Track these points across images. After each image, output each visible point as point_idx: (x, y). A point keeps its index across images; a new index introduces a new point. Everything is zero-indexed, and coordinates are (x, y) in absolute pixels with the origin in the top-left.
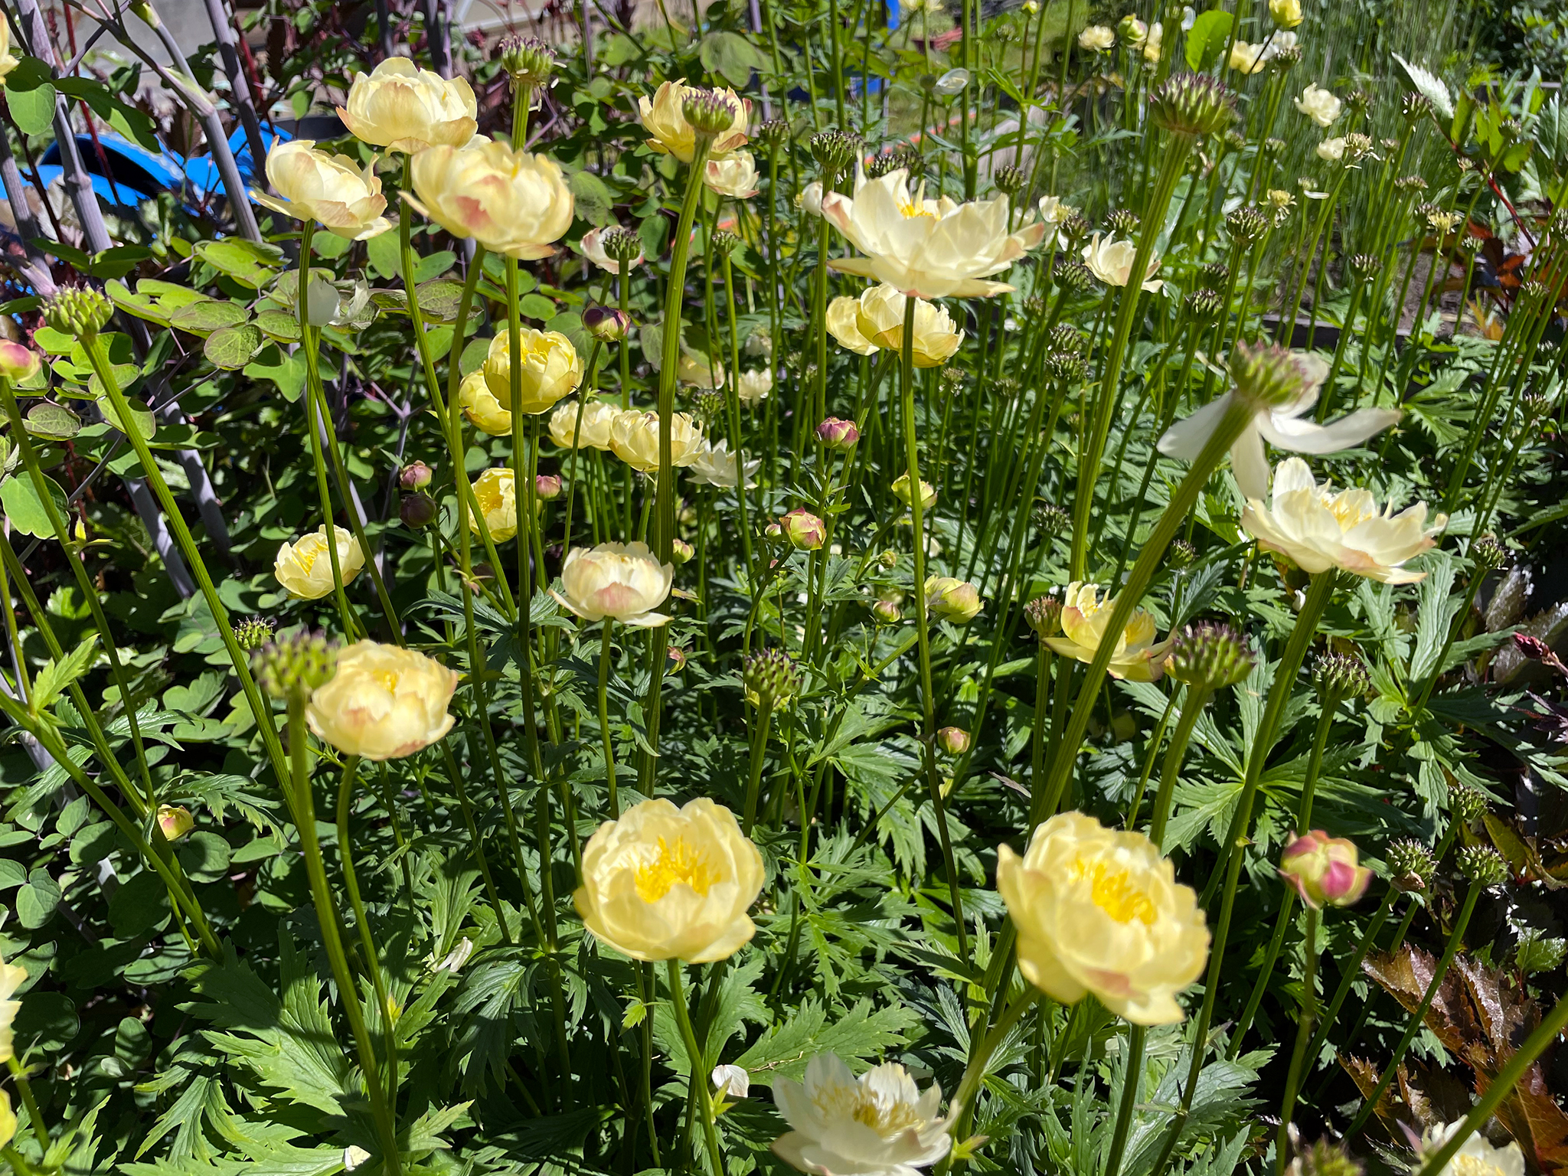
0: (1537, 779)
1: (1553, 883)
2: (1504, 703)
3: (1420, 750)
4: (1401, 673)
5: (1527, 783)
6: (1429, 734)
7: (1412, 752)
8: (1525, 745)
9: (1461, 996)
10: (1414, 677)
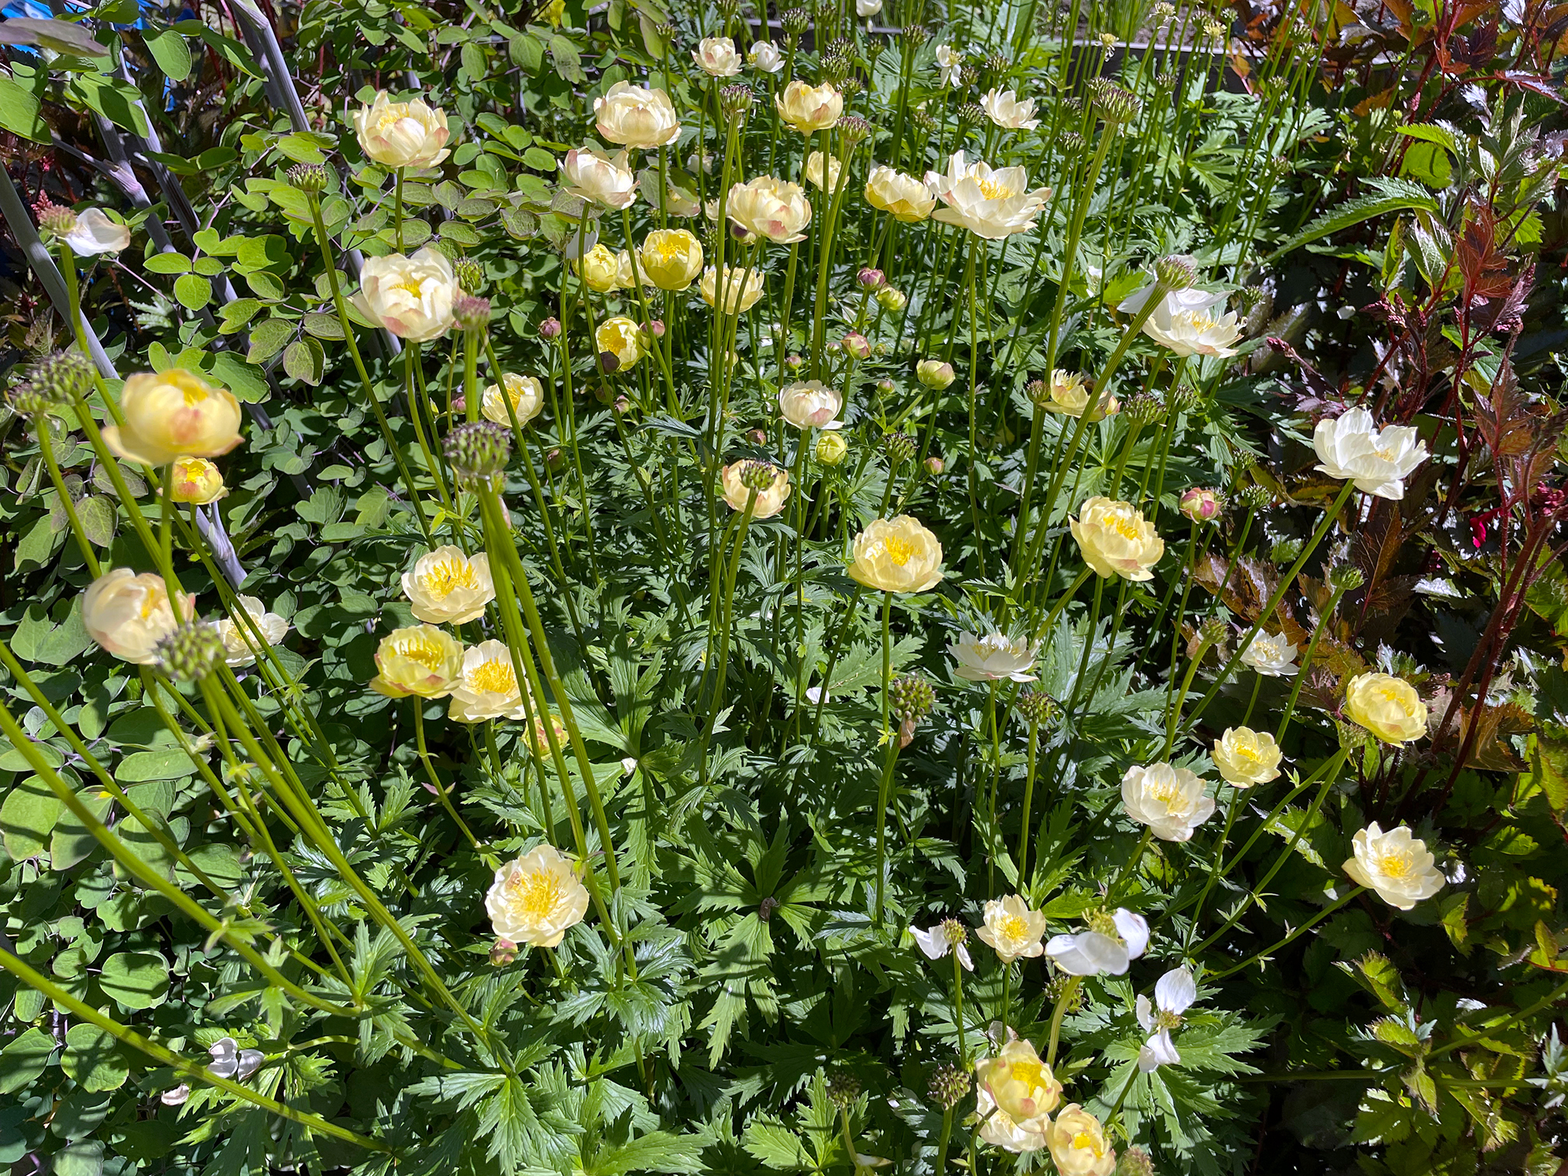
0: (1282, 436)
1: (1294, 503)
2: (1261, 388)
3: (1211, 428)
4: (1195, 377)
5: (1275, 439)
6: (1216, 416)
7: (1206, 430)
8: (1276, 415)
9: (1240, 580)
10: (1204, 378)
